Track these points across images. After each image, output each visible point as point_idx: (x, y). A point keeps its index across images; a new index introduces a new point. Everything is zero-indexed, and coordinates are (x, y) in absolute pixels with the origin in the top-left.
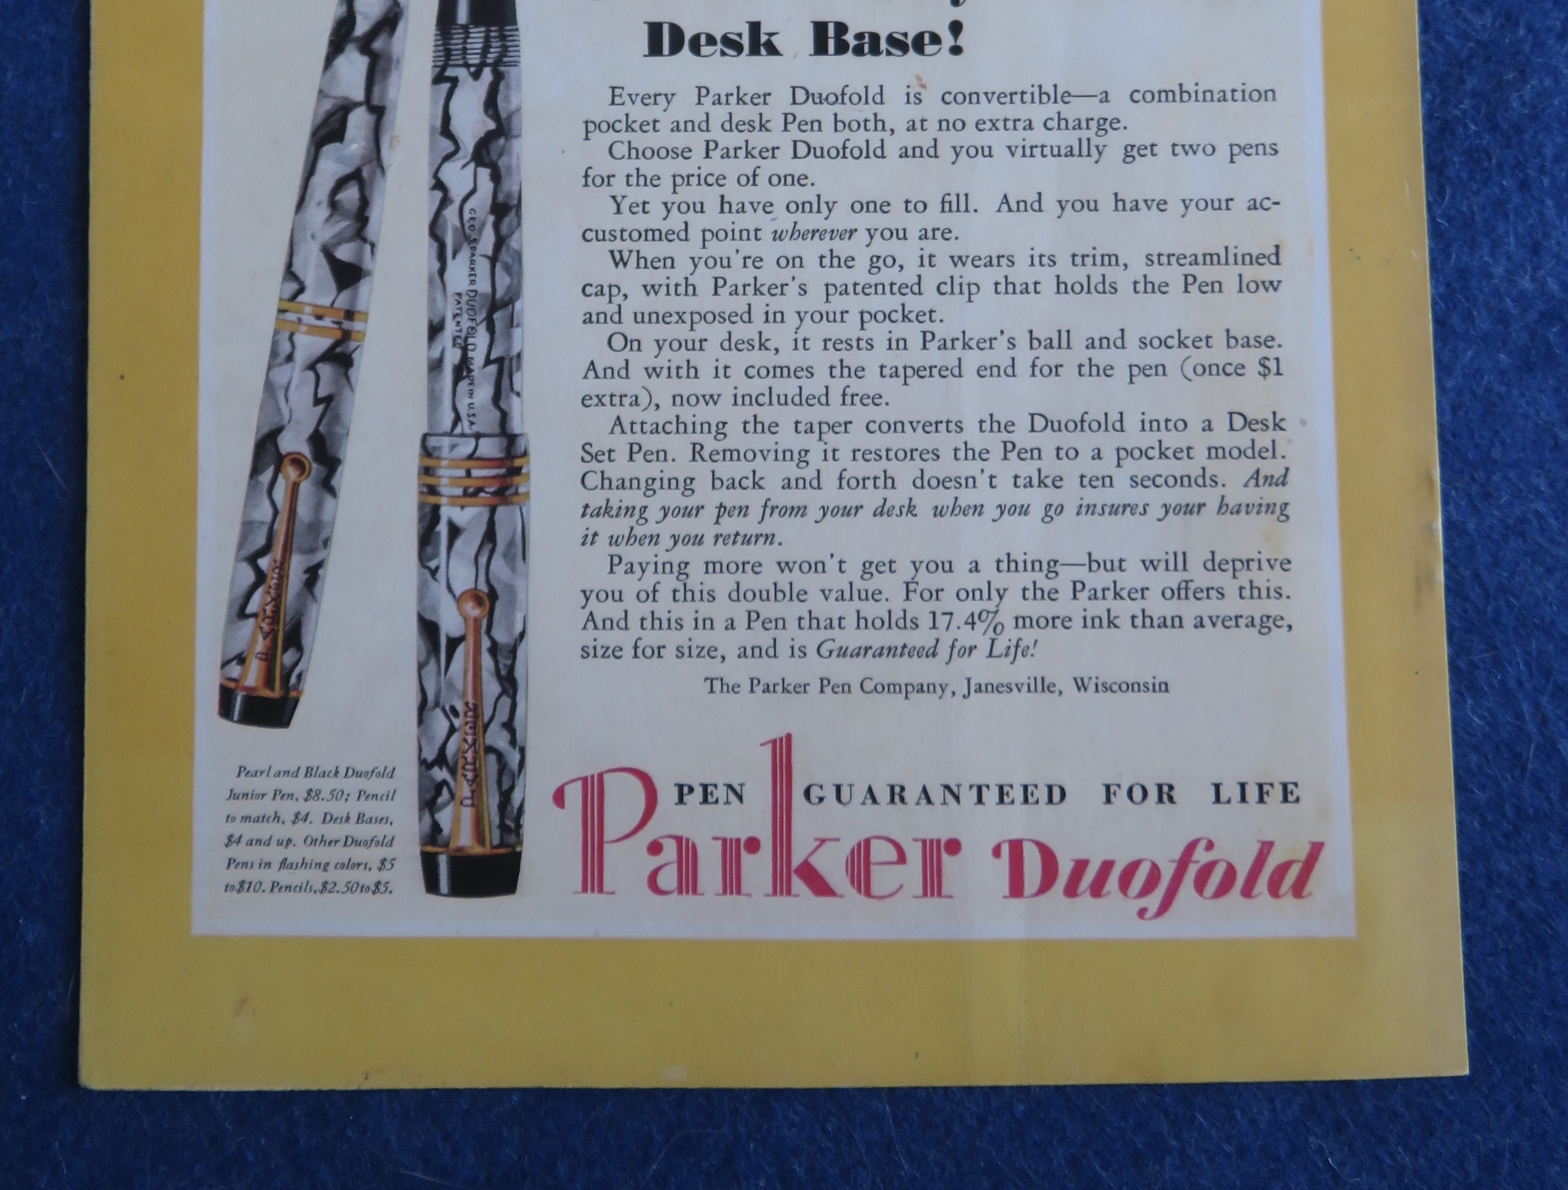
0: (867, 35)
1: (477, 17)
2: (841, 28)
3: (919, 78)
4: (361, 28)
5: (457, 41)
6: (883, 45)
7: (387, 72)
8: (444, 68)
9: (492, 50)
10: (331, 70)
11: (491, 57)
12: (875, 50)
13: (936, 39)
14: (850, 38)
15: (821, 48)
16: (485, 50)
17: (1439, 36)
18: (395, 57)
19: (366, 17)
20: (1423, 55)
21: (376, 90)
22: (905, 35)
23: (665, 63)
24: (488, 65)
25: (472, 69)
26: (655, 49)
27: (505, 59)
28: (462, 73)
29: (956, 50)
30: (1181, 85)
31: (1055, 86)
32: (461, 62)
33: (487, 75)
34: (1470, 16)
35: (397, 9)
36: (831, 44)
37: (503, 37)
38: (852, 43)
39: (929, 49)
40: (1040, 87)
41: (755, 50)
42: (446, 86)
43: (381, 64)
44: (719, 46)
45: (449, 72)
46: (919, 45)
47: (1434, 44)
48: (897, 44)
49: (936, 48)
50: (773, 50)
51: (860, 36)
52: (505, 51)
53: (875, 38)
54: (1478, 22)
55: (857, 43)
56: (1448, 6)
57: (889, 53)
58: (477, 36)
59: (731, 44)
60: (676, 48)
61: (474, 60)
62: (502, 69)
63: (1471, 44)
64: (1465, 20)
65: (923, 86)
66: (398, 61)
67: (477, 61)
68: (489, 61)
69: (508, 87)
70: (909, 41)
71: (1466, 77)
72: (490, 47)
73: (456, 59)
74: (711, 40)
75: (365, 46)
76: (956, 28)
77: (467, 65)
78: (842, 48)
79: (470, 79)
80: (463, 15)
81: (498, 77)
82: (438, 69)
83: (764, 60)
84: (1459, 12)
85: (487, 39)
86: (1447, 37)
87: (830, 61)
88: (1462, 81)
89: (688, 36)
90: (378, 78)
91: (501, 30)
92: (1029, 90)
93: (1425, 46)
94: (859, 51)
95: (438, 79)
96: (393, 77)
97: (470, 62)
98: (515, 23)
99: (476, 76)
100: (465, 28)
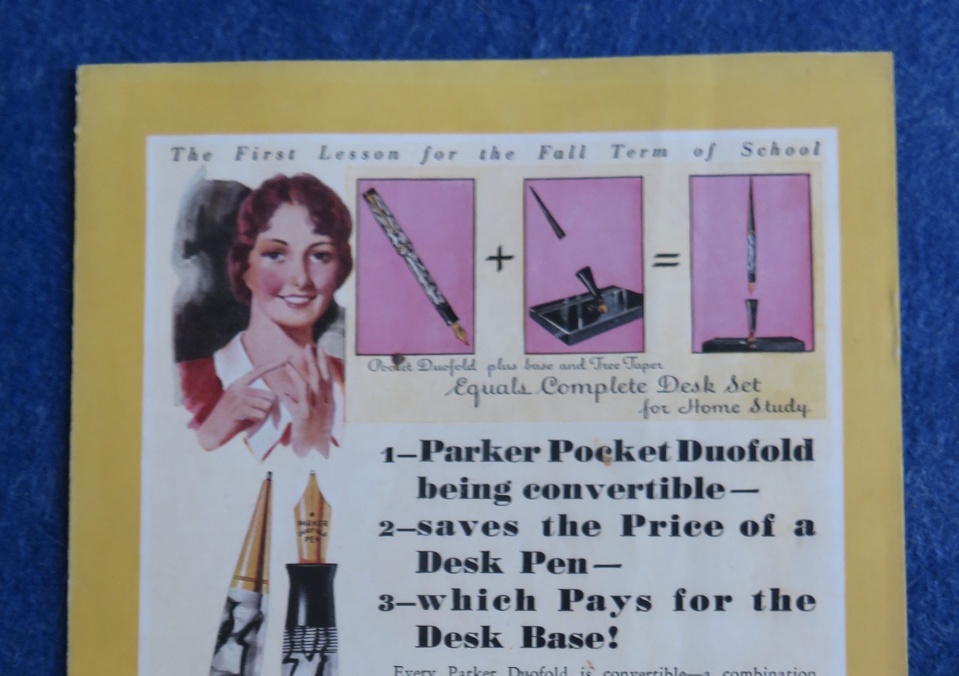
0: (557, 635)
1: (311, 621)
2: (541, 630)
3: (589, 663)
4: (238, 627)
5: (298, 637)
6: (567, 642)
7: (254, 655)
8: (290, 653)
9: (320, 642)
10: (219, 654)
11: (320, 647)
12: (562, 645)
13: (600, 638)
14: (546, 637)
15: (527, 643)
16: (316, 642)
17: (920, 639)
18: (259, 646)
19: (241, 620)
20: (910, 651)
21: (247, 667)
22: (581, 635)
23: (429, 651)
24: (317, 652)
25: (308, 654)
26: (423, 643)
27: (329, 648)
28: (301, 657)
29: (613, 645)
30: (755, 669)
31: (676, 669)
32: (300, 650)
33: (317, 658)
34: (940, 627)
35: (260, 616)
36: (534, 641)
37: (327, 634)
38: (547, 639)
39: (596, 644)
40: (666, 669)
41: (486, 644)
42: (291, 665)
43: (250, 651)
44: (464, 641)
45: (293, 656)
46: (590, 642)
47: (916, 644)
48: (576, 641)
49: (600, 643)
50: (497, 644)
51: (552, 636)
52: (328, 643)
53: (562, 637)
54: (945, 630)
55: (550, 640)
56: (926, 620)
57: (571, 647)
58: (311, 633)
59: (471, 640)
60: (436, 642)
61: (309, 648)
62: (326, 654)
63: (940, 645)
64: (937, 629)
65: (592, 668)
66: (261, 649)
67: (310, 649)
68: (318, 649)
69: (330, 666)
70: (584, 639)
71: (937, 665)
72: (319, 640)
73: (298, 648)
74: (458, 637)
75: (240, 639)
76: (613, 631)
77: (304, 652)
78: (541, 643)
79: (306, 661)
80: (302, 620)
81: (324, 659)
82: (286, 654)
83: (492, 650)
84: (933, 623)
85: (317, 635)
86: (925, 640)
87: (534, 651)
88: (934, 667)
89: (444, 634)
90: (248, 659)
91: (326, 630)
92: (659, 671)
93: (911, 645)
94: (551, 645)
95: (287, 660)
96: (258, 658)
97: (307, 650)
98: (334, 625)
99: (310, 658)
100: (303, 628)
